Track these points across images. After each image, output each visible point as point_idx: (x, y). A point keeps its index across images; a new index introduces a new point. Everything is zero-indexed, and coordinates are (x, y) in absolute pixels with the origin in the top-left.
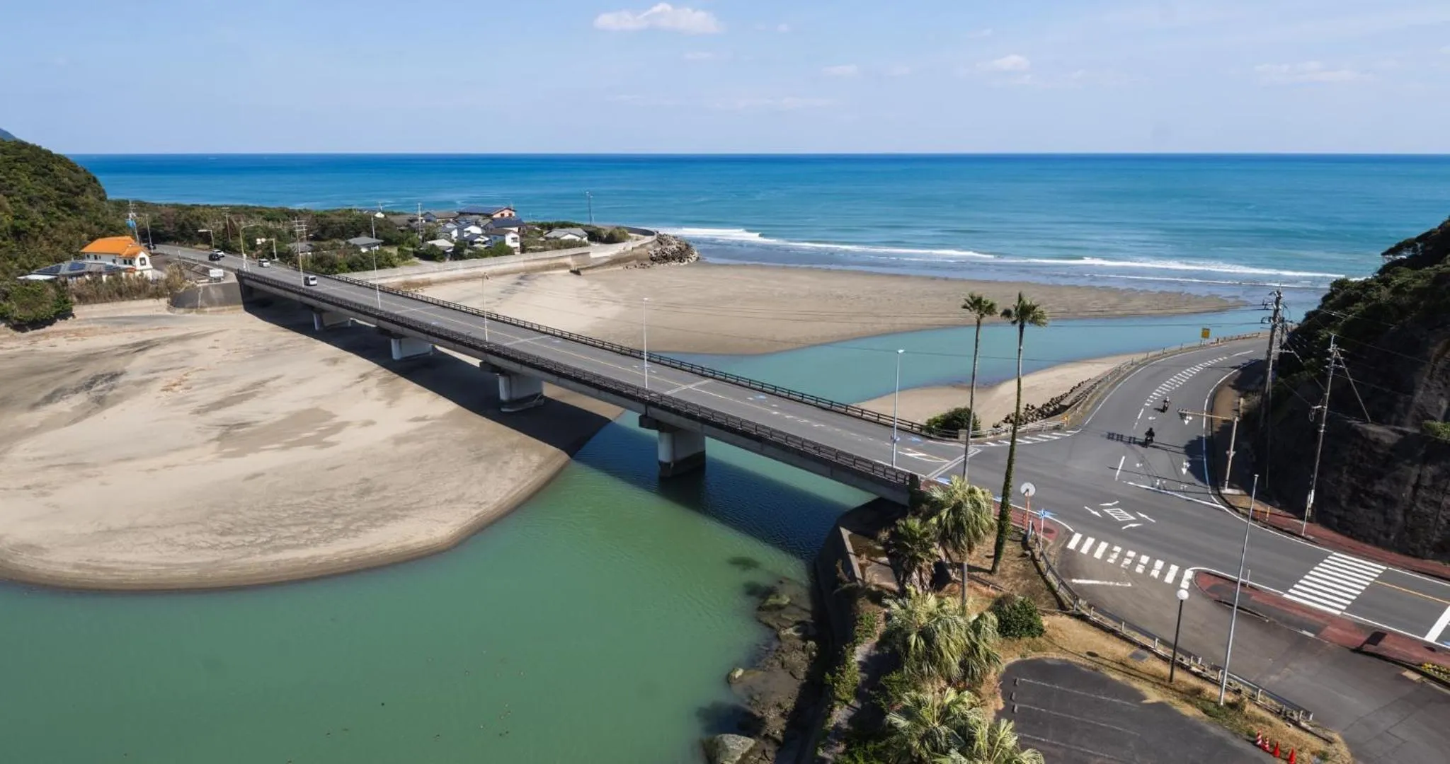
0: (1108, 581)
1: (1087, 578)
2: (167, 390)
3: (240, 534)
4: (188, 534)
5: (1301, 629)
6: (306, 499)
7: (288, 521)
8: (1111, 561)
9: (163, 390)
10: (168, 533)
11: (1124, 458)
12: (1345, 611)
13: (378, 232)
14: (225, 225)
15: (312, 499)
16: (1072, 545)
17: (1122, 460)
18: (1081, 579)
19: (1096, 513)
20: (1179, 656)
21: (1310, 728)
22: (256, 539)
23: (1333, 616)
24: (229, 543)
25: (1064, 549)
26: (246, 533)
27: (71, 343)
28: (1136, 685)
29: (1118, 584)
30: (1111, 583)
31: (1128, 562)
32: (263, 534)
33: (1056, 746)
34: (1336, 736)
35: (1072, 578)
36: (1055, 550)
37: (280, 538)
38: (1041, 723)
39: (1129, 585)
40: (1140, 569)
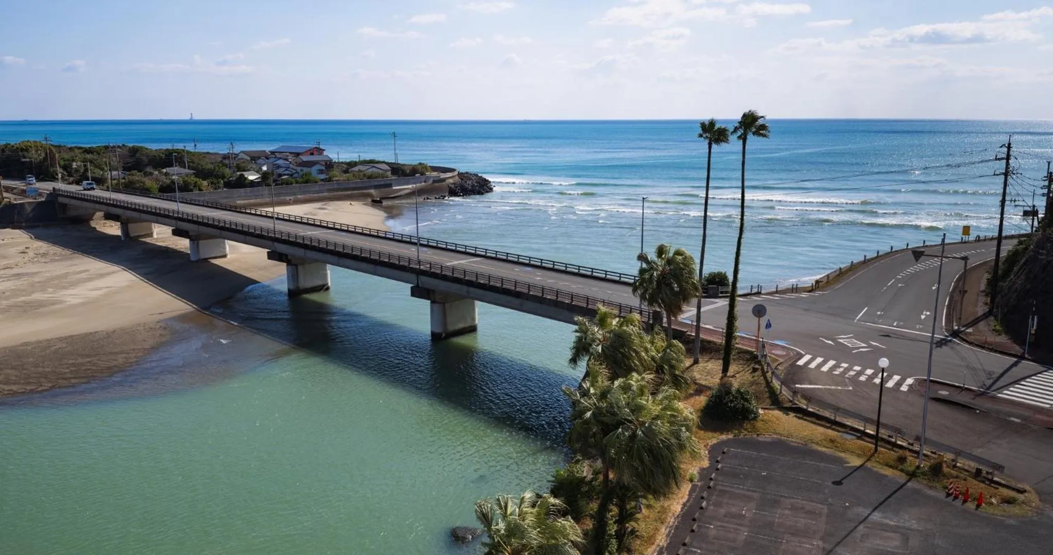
0: (831, 385)
1: (810, 384)
3: (23, 384)
5: (1010, 416)
6: (88, 360)
7: (69, 375)
8: (836, 373)
11: (866, 309)
13: (190, 164)
14: (46, 154)
15: (94, 359)
16: (801, 363)
17: (864, 311)
18: (804, 384)
19: (830, 342)
20: (882, 431)
21: (1003, 482)
22: (37, 388)
23: (1043, 408)
24: (11, 390)
25: (793, 365)
26: (29, 383)
28: (842, 455)
29: (840, 388)
30: (833, 387)
31: (852, 373)
32: (44, 384)
33: (754, 491)
34: (1028, 488)
35: (796, 384)
36: (785, 365)
37: (59, 387)
38: (742, 476)
39: (851, 388)
40: (863, 378)
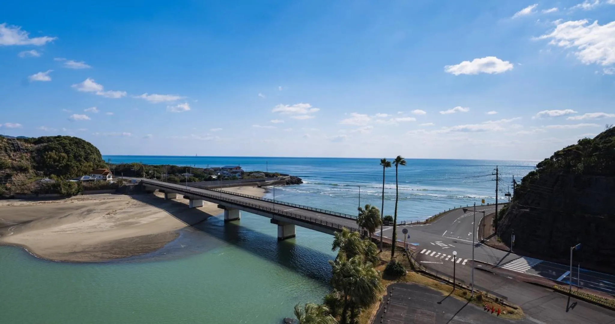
0: (434, 262)
1: (426, 261)
2: (108, 214)
4: (102, 254)
5: (507, 276)
6: (147, 245)
7: (139, 251)
8: (436, 257)
9: (106, 214)
10: (96, 254)
11: (446, 231)
12: (526, 272)
13: (192, 172)
14: (140, 168)
16: (422, 252)
17: (446, 232)
18: (424, 261)
19: (433, 244)
20: (456, 281)
21: (508, 304)
22: (126, 256)
23: (521, 273)
24: (117, 257)
25: (419, 253)
26: (123, 254)
27: (79, 202)
28: (441, 291)
29: (438, 263)
30: (435, 263)
31: (443, 257)
32: (129, 255)
33: (406, 306)
34: (518, 307)
35: (421, 261)
36: (416, 253)
37: (135, 256)
38: (401, 299)
39: (442, 263)
40: (447, 259)
